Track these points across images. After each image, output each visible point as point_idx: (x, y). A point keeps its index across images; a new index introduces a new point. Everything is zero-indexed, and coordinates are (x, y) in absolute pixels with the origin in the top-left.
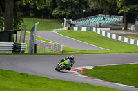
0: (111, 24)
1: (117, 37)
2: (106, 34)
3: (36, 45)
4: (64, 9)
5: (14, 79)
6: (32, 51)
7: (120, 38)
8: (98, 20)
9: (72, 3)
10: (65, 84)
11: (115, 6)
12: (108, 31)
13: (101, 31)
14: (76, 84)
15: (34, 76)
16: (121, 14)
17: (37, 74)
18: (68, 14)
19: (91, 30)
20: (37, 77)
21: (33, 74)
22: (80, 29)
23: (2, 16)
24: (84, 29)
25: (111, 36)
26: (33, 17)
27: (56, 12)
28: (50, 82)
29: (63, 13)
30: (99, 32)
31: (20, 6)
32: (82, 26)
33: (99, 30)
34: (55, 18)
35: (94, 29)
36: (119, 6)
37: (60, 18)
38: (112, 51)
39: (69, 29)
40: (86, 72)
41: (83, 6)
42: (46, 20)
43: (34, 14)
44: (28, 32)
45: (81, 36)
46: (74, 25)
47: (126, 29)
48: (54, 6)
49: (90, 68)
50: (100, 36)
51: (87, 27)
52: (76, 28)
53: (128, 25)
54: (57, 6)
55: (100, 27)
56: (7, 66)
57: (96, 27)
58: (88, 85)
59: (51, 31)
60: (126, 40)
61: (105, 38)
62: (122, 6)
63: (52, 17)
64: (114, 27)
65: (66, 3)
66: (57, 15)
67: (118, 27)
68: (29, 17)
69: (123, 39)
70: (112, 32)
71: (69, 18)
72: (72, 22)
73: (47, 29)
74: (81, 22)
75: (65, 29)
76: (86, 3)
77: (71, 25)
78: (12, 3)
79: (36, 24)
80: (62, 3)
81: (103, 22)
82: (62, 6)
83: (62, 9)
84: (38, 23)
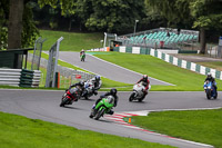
0: (180, 43)
1: (188, 66)
2: (171, 59)
3: (57, 74)
4: (104, 17)
5: (20, 128)
6: (51, 83)
7: (193, 66)
8: (159, 36)
9: (118, 7)
10: (101, 139)
11: (187, 14)
12: (174, 55)
13: (163, 55)
14: (120, 139)
15: (51, 124)
16: (196, 29)
17: (58, 122)
18: (111, 25)
19: (148, 52)
20: (58, 126)
21: (53, 121)
22: (129, 50)
23: (4, 25)
24: (136, 50)
25: (180, 62)
26: (54, 29)
27: (92, 21)
28: (77, 135)
29: (103, 23)
30: (160, 56)
31: (34, 10)
32: (133, 45)
33: (160, 52)
34: (90, 32)
35: (152, 51)
37: (98, 32)
38: (179, 88)
39: (112, 50)
40: (136, 121)
41: (136, 13)
42: (75, 34)
43: (56, 24)
45: (130, 62)
46: (120, 44)
47: (203, 52)
48: (90, 12)
49: (144, 114)
50: (162, 63)
51: (141, 47)
52: (122, 49)
53: (208, 45)
54: (93, 12)
55: (162, 48)
56: (9, 107)
57: (156, 48)
60: (203, 70)
61: (170, 65)
62: (198, 15)
63: (85, 30)
64: (184, 49)
65: (108, 8)
66: (93, 26)
67: (191, 49)
68: (49, 28)
69: (198, 69)
70: (181, 56)
71: (113, 32)
72: (117, 39)
74: (132, 39)
75: (106, 49)
76: (140, 8)
77: (116, 43)
78: (20, 6)
79: (59, 40)
80: (102, 7)
81: (167, 40)
82: (101, 12)
83: (101, 17)
84: (62, 38)
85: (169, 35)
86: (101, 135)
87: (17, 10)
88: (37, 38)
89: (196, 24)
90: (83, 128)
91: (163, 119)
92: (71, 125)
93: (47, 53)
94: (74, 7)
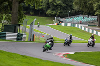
0: (89, 22)
1: (93, 32)
2: (85, 29)
3: (33, 35)
5: (17, 59)
6: (31, 39)
7: (95, 32)
8: (80, 18)
9: (61, 6)
10: (53, 64)
11: (92, 9)
12: (86, 27)
13: (81, 27)
14: (62, 64)
16: (96, 15)
17: (33, 56)
18: (58, 13)
19: (74, 26)
20: (34, 59)
21: (31, 56)
22: (66, 25)
23: (10, 13)
24: (69, 25)
25: (89, 30)
26: (32, 15)
27: (49, 12)
29: (54, 12)
31: (23, 7)
32: (68, 22)
34: (49, 16)
35: (76, 25)
37: (52, 16)
39: (58, 25)
40: (69, 56)
41: (69, 8)
42: (41, 17)
43: (33, 13)
45: (66, 30)
46: (62, 22)
47: (99, 26)
48: (48, 8)
49: (72, 53)
51: (71, 23)
52: (63, 24)
54: (50, 8)
55: (81, 24)
57: (78, 24)
58: (70, 65)
59: (45, 26)
60: (99, 34)
61: (84, 32)
62: (97, 9)
63: (46, 16)
64: (91, 24)
65: (56, 6)
66: (50, 14)
67: (94, 24)
68: (30, 15)
69: (97, 33)
70: (89, 27)
71: (59, 16)
72: (61, 19)
74: (67, 20)
76: (71, 6)
78: (17, 4)
79: (34, 20)
80: (54, 5)
81: (83, 20)
82: (53, 7)
83: (53, 10)
84: (36, 19)
85: (84, 18)
86: (53, 62)
87: (16, 6)
88: (25, 19)
89: (96, 13)
92: (40, 58)
93: (29, 26)
94: (41, 6)
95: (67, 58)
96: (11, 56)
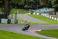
0: (49, 12)
1: (51, 18)
2: (47, 16)
3: (17, 20)
5: (8, 34)
6: (16, 23)
7: (53, 18)
8: (44, 10)
9: (33, 3)
10: (29, 37)
13: (45, 15)
14: (34, 37)
15: (16, 33)
16: (53, 8)
18: (31, 7)
19: (41, 14)
22: (36, 14)
23: (3, 7)
24: (38, 14)
25: (49, 17)
26: (16, 8)
27: (26, 6)
28: (22, 36)
30: (44, 15)
31: (11, 3)
32: (37, 12)
33: (44, 14)
34: (26, 9)
35: (42, 14)
36: (53, 4)
37: (28, 9)
39: (31, 14)
41: (38, 4)
42: (22, 10)
44: (14, 15)
46: (34, 12)
47: (55, 14)
48: (25, 4)
49: (40, 30)
50: (44, 17)
52: (34, 13)
53: (56, 12)
55: (44, 13)
58: (38, 38)
59: (24, 15)
60: (55, 19)
61: (47, 18)
62: (54, 4)
63: (24, 9)
65: (30, 3)
67: (52, 13)
68: (15, 8)
69: (54, 18)
71: (32, 9)
72: (33, 11)
73: (22, 14)
75: (30, 13)
77: (32, 12)
78: (7, 2)
80: (29, 2)
81: (46, 11)
82: (29, 4)
83: (28, 5)
84: (18, 11)
85: (46, 10)
86: (29, 36)
90: (24, 34)
91: (45, 32)
92: (21, 34)
94: (22, 3)
95: (37, 33)
96: (4, 32)
